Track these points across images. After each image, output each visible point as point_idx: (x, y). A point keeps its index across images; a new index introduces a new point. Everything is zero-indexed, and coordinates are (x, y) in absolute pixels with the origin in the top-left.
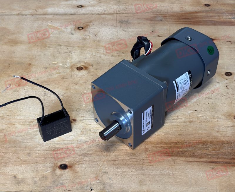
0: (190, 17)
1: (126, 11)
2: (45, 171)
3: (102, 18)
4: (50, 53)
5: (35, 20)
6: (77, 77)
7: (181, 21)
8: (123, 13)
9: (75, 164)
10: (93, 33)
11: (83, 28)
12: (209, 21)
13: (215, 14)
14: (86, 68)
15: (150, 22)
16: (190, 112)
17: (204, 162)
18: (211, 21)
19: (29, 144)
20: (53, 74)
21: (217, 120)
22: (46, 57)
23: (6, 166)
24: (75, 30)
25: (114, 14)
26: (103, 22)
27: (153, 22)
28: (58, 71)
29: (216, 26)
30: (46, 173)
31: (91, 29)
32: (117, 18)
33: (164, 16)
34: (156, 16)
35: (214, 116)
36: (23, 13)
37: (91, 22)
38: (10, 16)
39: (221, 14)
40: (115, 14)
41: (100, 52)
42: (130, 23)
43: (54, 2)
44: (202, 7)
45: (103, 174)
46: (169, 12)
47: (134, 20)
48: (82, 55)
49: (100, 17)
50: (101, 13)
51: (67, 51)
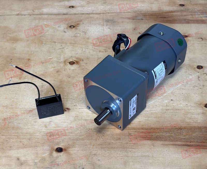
0: (167, 16)
1: (112, 11)
2: (43, 153)
3: (90, 17)
4: (46, 49)
5: (33, 20)
6: (70, 70)
7: (159, 20)
8: (109, 13)
9: (69, 148)
10: (83, 31)
11: (74, 27)
12: (183, 20)
13: (188, 13)
14: (77, 63)
15: (132, 21)
16: (166, 101)
17: (179, 145)
18: (185, 20)
19: (30, 130)
20: (49, 68)
21: (189, 108)
22: (43, 53)
23: (10, 150)
24: (67, 28)
25: (101, 13)
26: (91, 21)
27: (135, 21)
28: (53, 66)
29: (189, 24)
30: (44, 155)
31: (81, 28)
32: (104, 17)
33: (144, 16)
34: (137, 15)
35: (187, 105)
36: (22, 13)
37: (81, 21)
38: (11, 16)
39: (194, 13)
41: (89, 48)
42: (114, 22)
43: (49, 3)
44: (177, 6)
45: (92, 156)
46: (148, 12)
47: (118, 19)
48: (74, 51)
49: (89, 17)
50: (90, 12)
51: (60, 47)
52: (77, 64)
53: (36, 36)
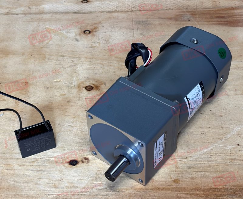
0: (226, 16)
3: (114, 17)
4: (51, 67)
5: (29, 22)
7: (214, 21)
10: (103, 39)
11: (90, 32)
14: (97, 87)
15: (174, 22)
24: (80, 34)
25: (128, 11)
26: (115, 24)
27: (178, 22)
28: (62, 93)
31: (101, 33)
32: (133, 17)
36: (12, 11)
37: (100, 23)
40: (130, 11)
41: (114, 65)
42: (149, 24)
46: (198, 8)
47: (154, 20)
48: (91, 69)
49: (111, 16)
50: (112, 10)
51: (71, 64)
52: (97, 89)
53: (35, 47)
